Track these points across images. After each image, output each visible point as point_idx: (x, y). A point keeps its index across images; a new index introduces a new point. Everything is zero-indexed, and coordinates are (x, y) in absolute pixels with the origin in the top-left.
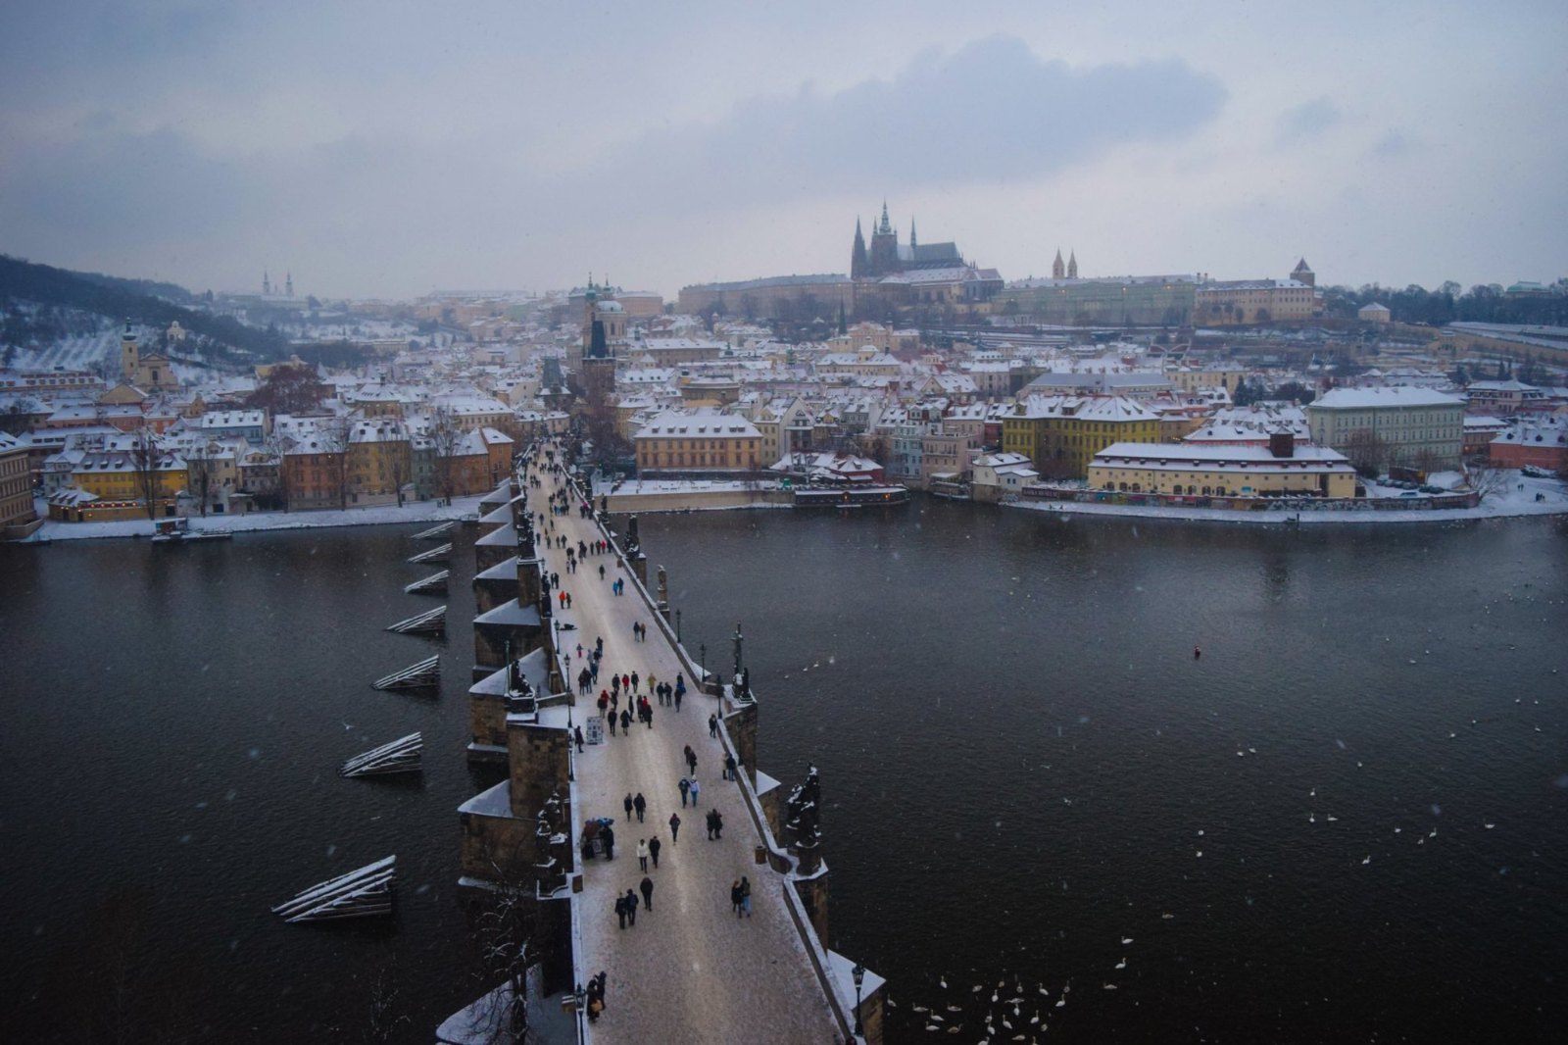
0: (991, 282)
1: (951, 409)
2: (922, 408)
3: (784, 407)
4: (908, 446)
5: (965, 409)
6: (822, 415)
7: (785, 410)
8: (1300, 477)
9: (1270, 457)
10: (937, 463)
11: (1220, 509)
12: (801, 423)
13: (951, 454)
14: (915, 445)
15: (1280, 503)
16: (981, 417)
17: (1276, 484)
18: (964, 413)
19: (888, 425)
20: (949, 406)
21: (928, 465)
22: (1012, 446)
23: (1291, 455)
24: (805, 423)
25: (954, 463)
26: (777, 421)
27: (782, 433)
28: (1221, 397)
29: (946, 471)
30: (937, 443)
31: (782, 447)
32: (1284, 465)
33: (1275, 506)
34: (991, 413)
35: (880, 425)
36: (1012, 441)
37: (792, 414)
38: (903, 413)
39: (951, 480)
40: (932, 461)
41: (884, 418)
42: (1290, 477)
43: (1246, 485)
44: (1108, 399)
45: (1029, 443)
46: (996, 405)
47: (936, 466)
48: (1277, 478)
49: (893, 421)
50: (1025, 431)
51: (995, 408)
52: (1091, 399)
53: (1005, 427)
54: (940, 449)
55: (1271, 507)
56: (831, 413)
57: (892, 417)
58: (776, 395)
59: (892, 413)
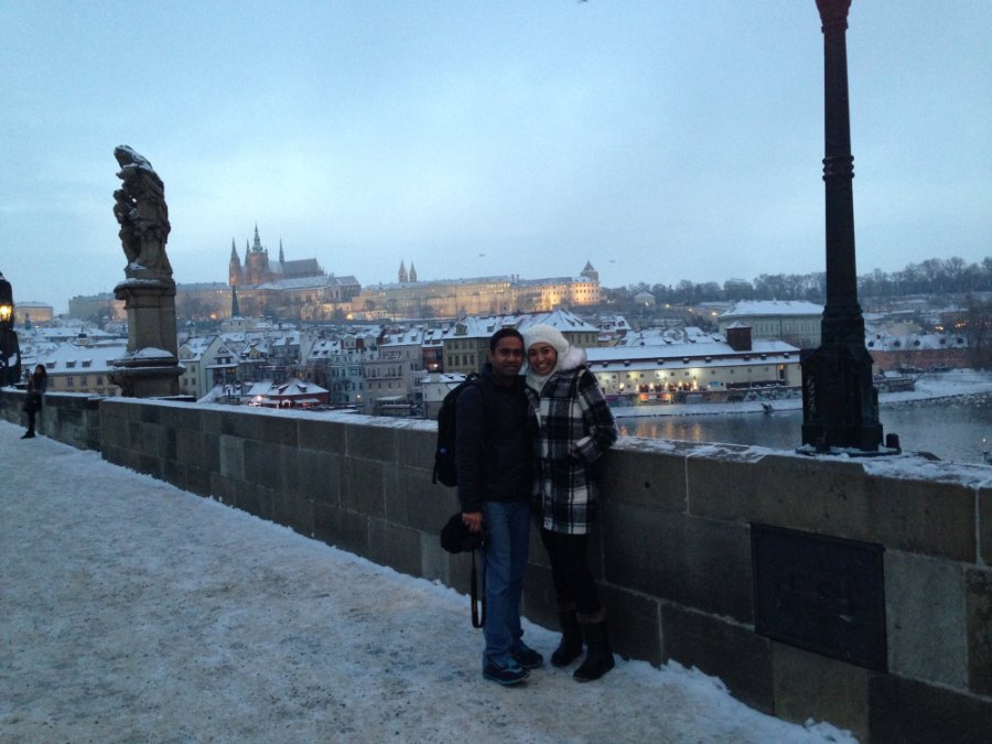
0: (351, 286)
1: (386, 336)
2: (356, 337)
3: (203, 345)
4: (347, 372)
5: (400, 335)
6: (247, 351)
7: (206, 348)
8: (762, 369)
9: (729, 351)
10: (380, 387)
11: (696, 403)
12: (224, 361)
13: (394, 377)
14: (354, 372)
15: (755, 393)
16: (418, 342)
17: (741, 377)
18: (400, 340)
19: (320, 356)
20: (383, 333)
21: (370, 391)
22: (454, 367)
23: (749, 348)
24: (228, 360)
25: (400, 387)
26: (198, 358)
27: (202, 371)
28: (621, 324)
29: (391, 395)
30: (379, 366)
31: (204, 386)
32: (746, 358)
33: (750, 397)
34: (428, 338)
35: (311, 357)
36: (454, 363)
37: (213, 352)
38: (335, 345)
39: (398, 402)
40: (375, 386)
41: (315, 350)
42: (754, 369)
43: (713, 380)
44: (547, 315)
45: (472, 362)
46: (431, 330)
47: (379, 390)
48: (740, 370)
49: (326, 352)
50: (468, 350)
51: (431, 333)
52: (529, 317)
53: (445, 349)
54: (384, 370)
55: (747, 398)
56: (257, 348)
57: (324, 349)
58: (193, 335)
59: (323, 345)
